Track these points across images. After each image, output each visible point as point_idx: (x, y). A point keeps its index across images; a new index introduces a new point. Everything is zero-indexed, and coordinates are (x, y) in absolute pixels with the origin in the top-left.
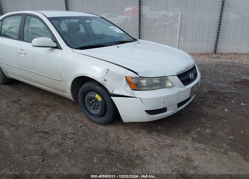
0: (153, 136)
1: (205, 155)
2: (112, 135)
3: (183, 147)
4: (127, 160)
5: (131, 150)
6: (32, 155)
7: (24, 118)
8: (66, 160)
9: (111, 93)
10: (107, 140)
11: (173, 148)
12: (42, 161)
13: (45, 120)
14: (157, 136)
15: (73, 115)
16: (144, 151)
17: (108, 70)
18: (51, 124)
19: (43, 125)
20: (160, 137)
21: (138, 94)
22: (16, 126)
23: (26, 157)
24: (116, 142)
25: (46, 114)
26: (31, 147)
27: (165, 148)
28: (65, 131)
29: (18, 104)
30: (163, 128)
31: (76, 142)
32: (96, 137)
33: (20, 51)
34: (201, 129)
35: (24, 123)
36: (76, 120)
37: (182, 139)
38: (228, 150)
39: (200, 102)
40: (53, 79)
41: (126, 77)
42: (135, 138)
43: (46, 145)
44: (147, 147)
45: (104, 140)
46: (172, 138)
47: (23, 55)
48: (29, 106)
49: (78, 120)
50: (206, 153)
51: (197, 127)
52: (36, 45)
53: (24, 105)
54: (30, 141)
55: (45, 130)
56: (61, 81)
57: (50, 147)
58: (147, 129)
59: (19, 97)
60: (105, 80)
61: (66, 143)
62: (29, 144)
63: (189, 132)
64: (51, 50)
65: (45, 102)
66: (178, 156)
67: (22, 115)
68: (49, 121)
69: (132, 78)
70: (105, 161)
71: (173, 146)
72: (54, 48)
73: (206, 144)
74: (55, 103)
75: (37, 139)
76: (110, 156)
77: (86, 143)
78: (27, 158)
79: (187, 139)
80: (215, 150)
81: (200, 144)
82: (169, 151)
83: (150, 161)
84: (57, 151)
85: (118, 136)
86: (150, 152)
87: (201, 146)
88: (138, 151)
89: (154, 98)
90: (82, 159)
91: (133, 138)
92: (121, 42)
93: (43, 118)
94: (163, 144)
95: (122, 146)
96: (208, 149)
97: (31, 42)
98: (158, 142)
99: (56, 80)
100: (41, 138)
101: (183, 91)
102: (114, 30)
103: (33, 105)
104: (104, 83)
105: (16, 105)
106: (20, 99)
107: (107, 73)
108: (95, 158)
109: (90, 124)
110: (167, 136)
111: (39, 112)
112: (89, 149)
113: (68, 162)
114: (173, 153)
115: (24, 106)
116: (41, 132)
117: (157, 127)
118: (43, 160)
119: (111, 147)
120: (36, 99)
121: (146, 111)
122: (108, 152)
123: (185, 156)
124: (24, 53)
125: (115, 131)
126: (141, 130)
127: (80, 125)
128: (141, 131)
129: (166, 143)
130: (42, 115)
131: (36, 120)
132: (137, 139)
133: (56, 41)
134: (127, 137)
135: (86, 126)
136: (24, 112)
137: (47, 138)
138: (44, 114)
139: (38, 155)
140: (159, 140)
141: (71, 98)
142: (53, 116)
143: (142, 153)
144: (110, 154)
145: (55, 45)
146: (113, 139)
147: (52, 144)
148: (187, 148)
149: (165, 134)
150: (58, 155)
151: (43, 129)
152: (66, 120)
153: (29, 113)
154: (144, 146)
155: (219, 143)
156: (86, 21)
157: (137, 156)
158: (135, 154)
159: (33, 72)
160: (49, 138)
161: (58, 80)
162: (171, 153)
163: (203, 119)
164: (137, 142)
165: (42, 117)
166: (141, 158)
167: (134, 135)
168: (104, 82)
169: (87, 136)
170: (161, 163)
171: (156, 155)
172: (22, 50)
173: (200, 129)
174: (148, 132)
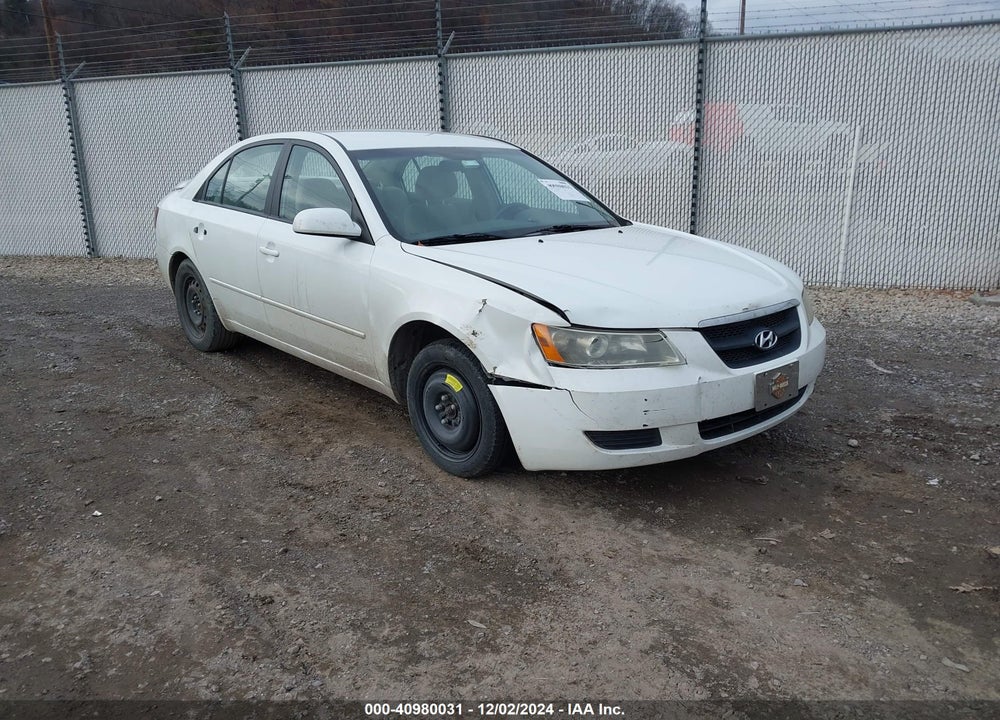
0: (629, 530)
1: (783, 596)
2: (500, 514)
3: (717, 568)
4: (520, 578)
5: (544, 555)
6: (260, 538)
7: (258, 447)
8: (347, 560)
9: (491, 374)
10: (478, 523)
11: (679, 568)
12: (282, 553)
13: (314, 456)
14: (642, 531)
15: (400, 450)
16: (584, 564)
17: (484, 302)
18: (329, 469)
19: (307, 468)
20: (653, 534)
21: (563, 377)
22: (231, 464)
23: (242, 538)
24: (505, 530)
25: (321, 440)
26: (261, 519)
27: (654, 564)
28: (365, 489)
29: (248, 408)
30: (672, 510)
31: (387, 519)
32: (449, 511)
33: (263, 248)
34: (806, 527)
35: (253, 457)
36: (405, 462)
37: (722, 548)
38: (868, 593)
39: (845, 449)
40: (345, 331)
41: (533, 324)
42: (566, 529)
43: (302, 517)
44: (594, 556)
45: (471, 523)
46: (691, 542)
47: (271, 260)
48: (278, 417)
49: (409, 465)
50: (789, 591)
51: (793, 521)
52: (303, 228)
53: (264, 413)
54: (262, 505)
55: (309, 482)
56: (364, 338)
57: (310, 525)
58: (618, 509)
59: (255, 390)
60: (474, 334)
61: (359, 519)
62: (258, 510)
63: (756, 532)
64: (346, 244)
65: (328, 410)
66: (688, 588)
67: (255, 437)
68: (326, 459)
69: (551, 329)
70: (458, 573)
71: (683, 561)
72: (354, 239)
73: (799, 568)
74: (357, 414)
75: (280, 502)
76: (474, 564)
77: (414, 523)
78: (244, 541)
79: (740, 551)
80: (822, 589)
81: (780, 568)
82: (662, 575)
83: (589, 591)
84: (327, 536)
85: (515, 519)
86: (600, 570)
87: (780, 572)
88: (564, 561)
89: (610, 393)
90: (391, 561)
91: (560, 527)
92: (561, 227)
93: (311, 451)
94: (655, 553)
95: (519, 544)
96: (799, 581)
97: (290, 221)
98: (640, 545)
99: (353, 334)
100: (292, 500)
101: (718, 384)
102: (553, 190)
103: (289, 415)
104: (472, 342)
105: (242, 412)
106: (257, 398)
107: (480, 311)
108: (429, 564)
109: (441, 478)
110: (675, 534)
111: (304, 434)
112: (419, 541)
113: (352, 563)
114: (674, 581)
115: (262, 415)
116: (295, 486)
117: (653, 508)
118: (286, 551)
119: (485, 542)
120: (301, 400)
121: (588, 434)
122: (473, 552)
123: (709, 592)
124: (275, 252)
125: (512, 504)
126: (597, 509)
127: (413, 477)
128: (595, 513)
129: (663, 553)
130: (309, 441)
131: (290, 454)
132: (574, 530)
133: (360, 220)
134: (544, 522)
135: (429, 481)
136: (260, 432)
137: (308, 501)
138: (315, 441)
139: (275, 540)
140: (645, 542)
141: (389, 392)
142: (340, 449)
143: (572, 568)
144: (475, 559)
145: (357, 230)
146: (498, 523)
147: (319, 517)
148: (729, 574)
149: (673, 529)
150: (327, 545)
151: (304, 478)
152: (376, 461)
153: (275, 435)
154: (588, 550)
155: (846, 571)
156: (463, 162)
157: (554, 574)
158: (553, 567)
159: (294, 312)
160: (314, 503)
161: (358, 336)
162: (666, 579)
163: (829, 501)
164: (570, 538)
165: (309, 448)
166: (566, 582)
167: (567, 521)
168: (472, 337)
169: (424, 508)
170: (624, 599)
171: (615, 577)
172: (271, 244)
173: (802, 527)
174: (615, 518)
